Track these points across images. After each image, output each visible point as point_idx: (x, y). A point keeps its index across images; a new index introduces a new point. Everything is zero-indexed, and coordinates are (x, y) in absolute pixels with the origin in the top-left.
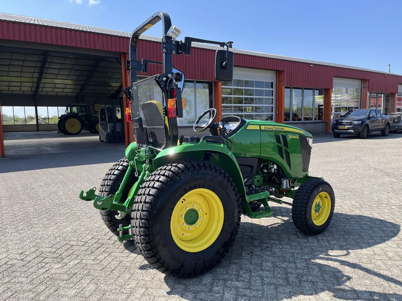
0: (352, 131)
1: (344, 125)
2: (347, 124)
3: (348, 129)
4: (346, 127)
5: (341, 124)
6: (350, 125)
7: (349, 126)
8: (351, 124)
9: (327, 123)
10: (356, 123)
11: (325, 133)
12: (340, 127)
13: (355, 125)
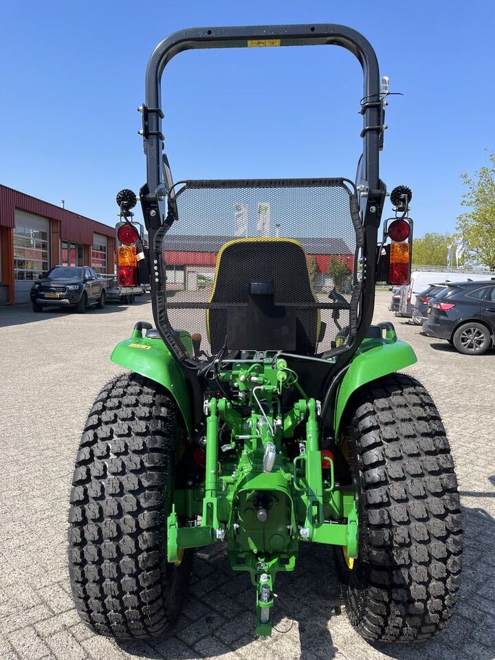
0: (67, 301)
1: (54, 291)
2: (58, 289)
3: (60, 298)
4: (58, 295)
5: (48, 289)
6: (63, 292)
7: (61, 293)
8: (64, 289)
9: (8, 286)
10: (71, 287)
11: (7, 303)
12: (47, 295)
13: (71, 291)
